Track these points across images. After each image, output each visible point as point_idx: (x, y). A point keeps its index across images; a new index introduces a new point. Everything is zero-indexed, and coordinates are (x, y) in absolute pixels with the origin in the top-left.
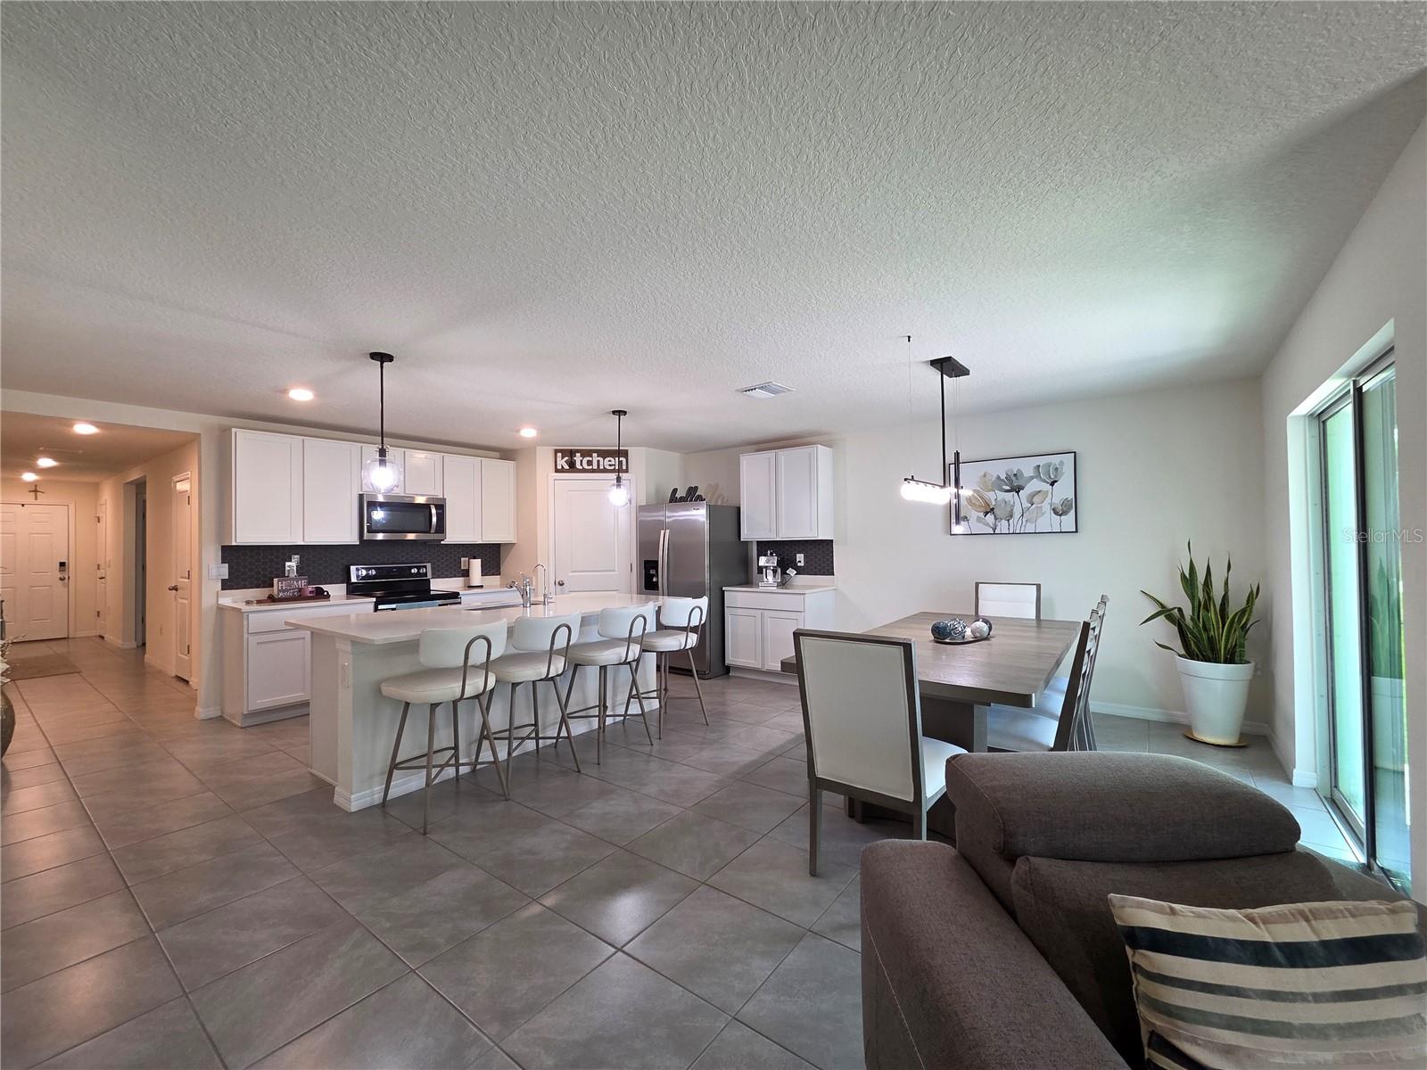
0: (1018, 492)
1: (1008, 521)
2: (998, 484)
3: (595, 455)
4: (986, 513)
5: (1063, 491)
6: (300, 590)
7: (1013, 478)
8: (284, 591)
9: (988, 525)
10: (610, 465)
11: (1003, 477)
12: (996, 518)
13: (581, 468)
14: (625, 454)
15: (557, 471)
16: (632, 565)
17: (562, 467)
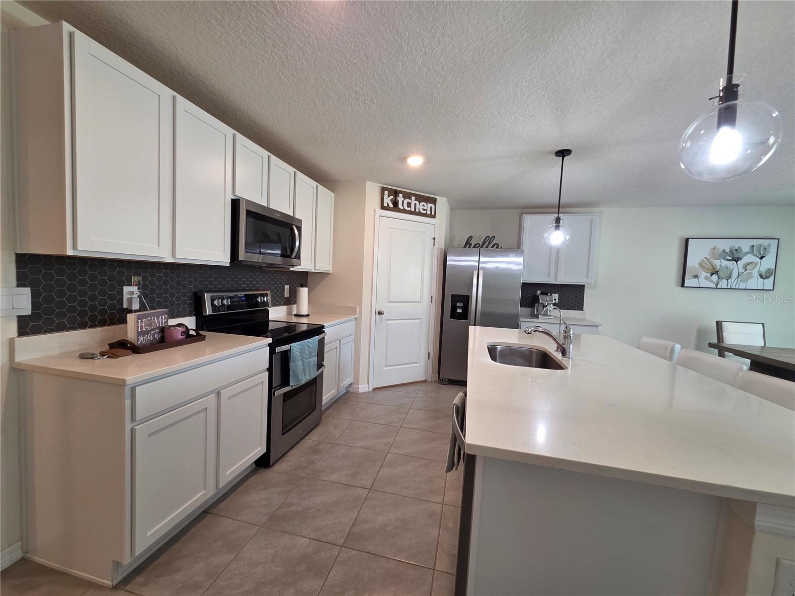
0: (737, 262)
1: (728, 280)
2: (723, 255)
3: (413, 198)
4: (712, 274)
5: (768, 263)
6: (162, 330)
7: (735, 252)
8: (144, 333)
9: (712, 282)
10: (424, 210)
11: (728, 250)
12: (719, 278)
13: (402, 208)
14: (434, 201)
15: (383, 208)
16: (432, 297)
17: (388, 204)
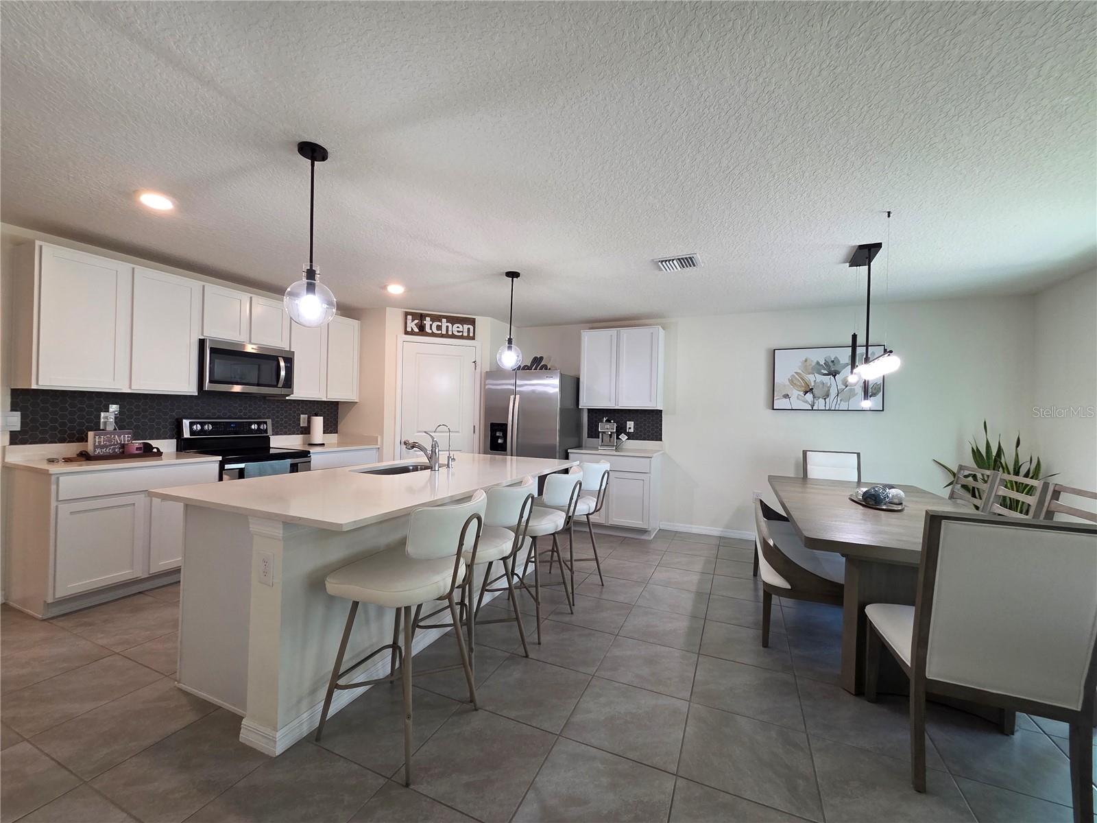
0: (834, 376)
1: (825, 399)
2: (817, 368)
3: (444, 320)
4: (806, 393)
6: (123, 446)
7: (831, 364)
8: (102, 447)
9: (807, 402)
10: (458, 332)
11: (822, 362)
12: (814, 397)
13: (430, 332)
14: (472, 322)
15: (406, 333)
16: (474, 427)
17: (412, 329)
